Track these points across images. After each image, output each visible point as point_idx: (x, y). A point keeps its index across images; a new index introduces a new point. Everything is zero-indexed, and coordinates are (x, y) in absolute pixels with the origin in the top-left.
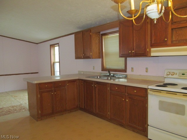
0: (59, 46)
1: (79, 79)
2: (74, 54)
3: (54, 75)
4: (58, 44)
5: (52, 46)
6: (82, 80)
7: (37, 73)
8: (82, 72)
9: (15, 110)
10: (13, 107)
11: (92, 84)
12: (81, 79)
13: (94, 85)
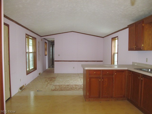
0: (118, 39)
1: (127, 70)
2: (128, 46)
3: (114, 64)
4: (117, 37)
5: (113, 39)
6: (131, 71)
7: (102, 61)
8: (135, 64)
9: (76, 88)
10: (76, 85)
11: (139, 76)
12: (129, 70)
13: (140, 77)
